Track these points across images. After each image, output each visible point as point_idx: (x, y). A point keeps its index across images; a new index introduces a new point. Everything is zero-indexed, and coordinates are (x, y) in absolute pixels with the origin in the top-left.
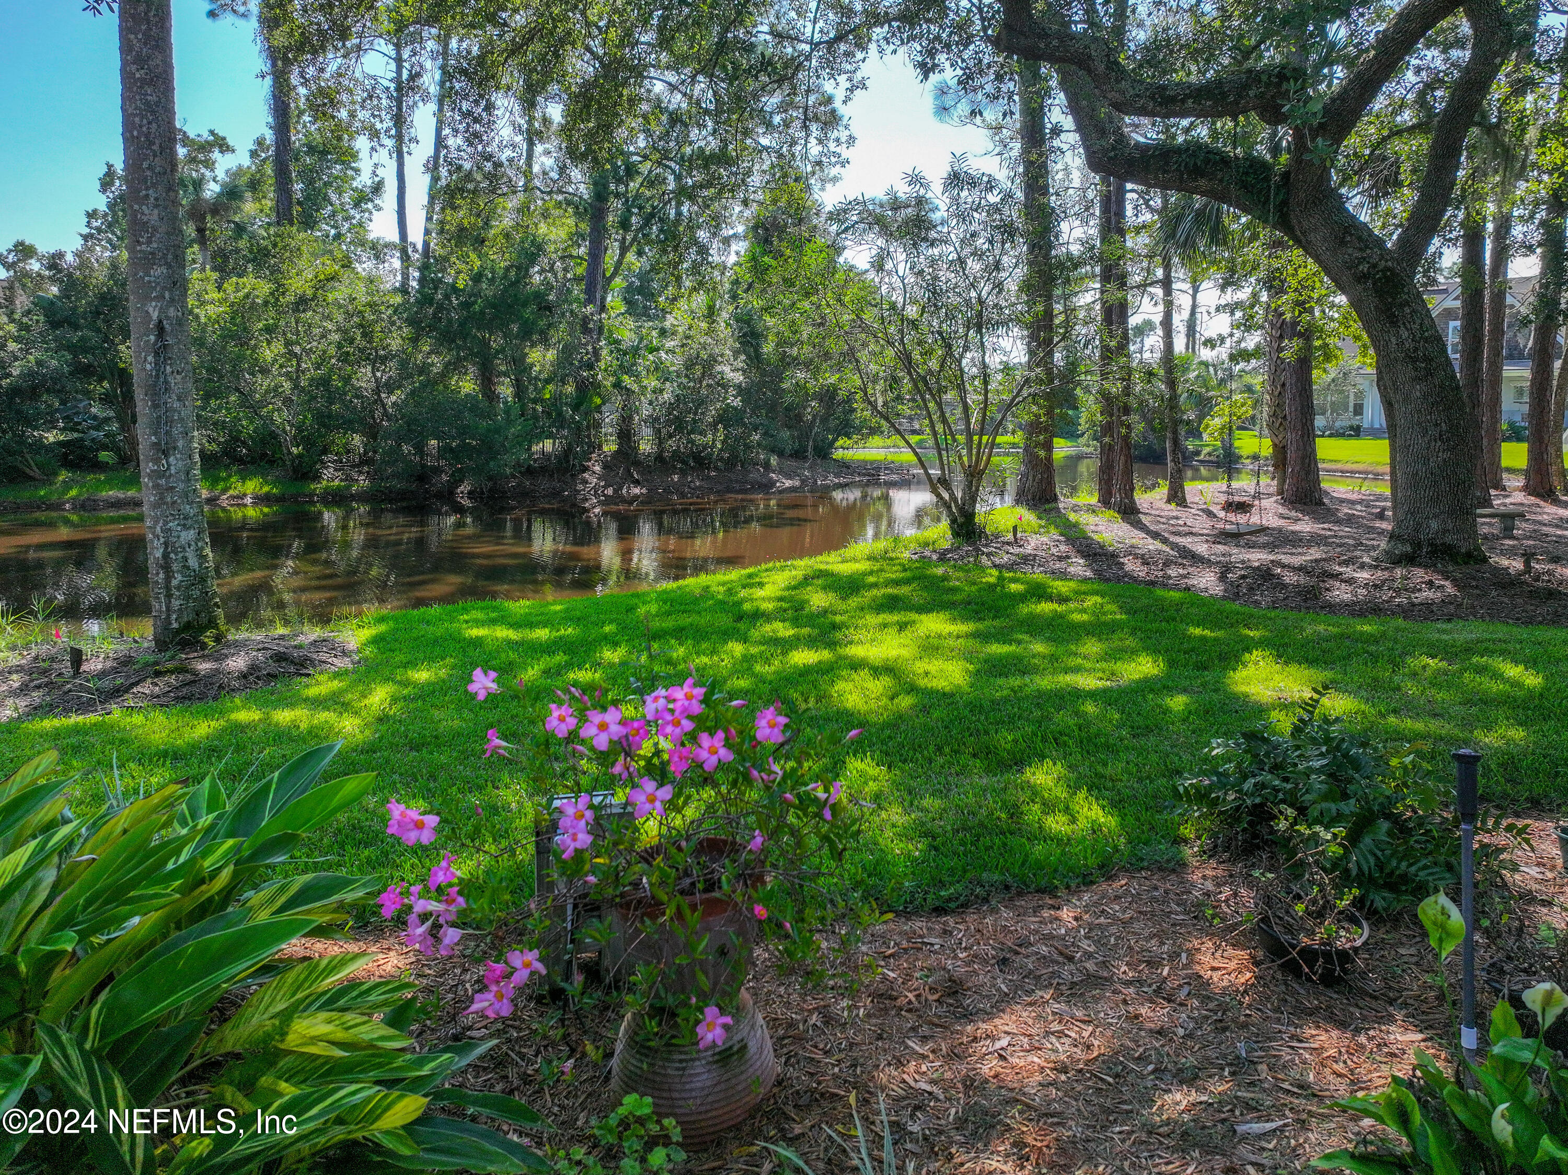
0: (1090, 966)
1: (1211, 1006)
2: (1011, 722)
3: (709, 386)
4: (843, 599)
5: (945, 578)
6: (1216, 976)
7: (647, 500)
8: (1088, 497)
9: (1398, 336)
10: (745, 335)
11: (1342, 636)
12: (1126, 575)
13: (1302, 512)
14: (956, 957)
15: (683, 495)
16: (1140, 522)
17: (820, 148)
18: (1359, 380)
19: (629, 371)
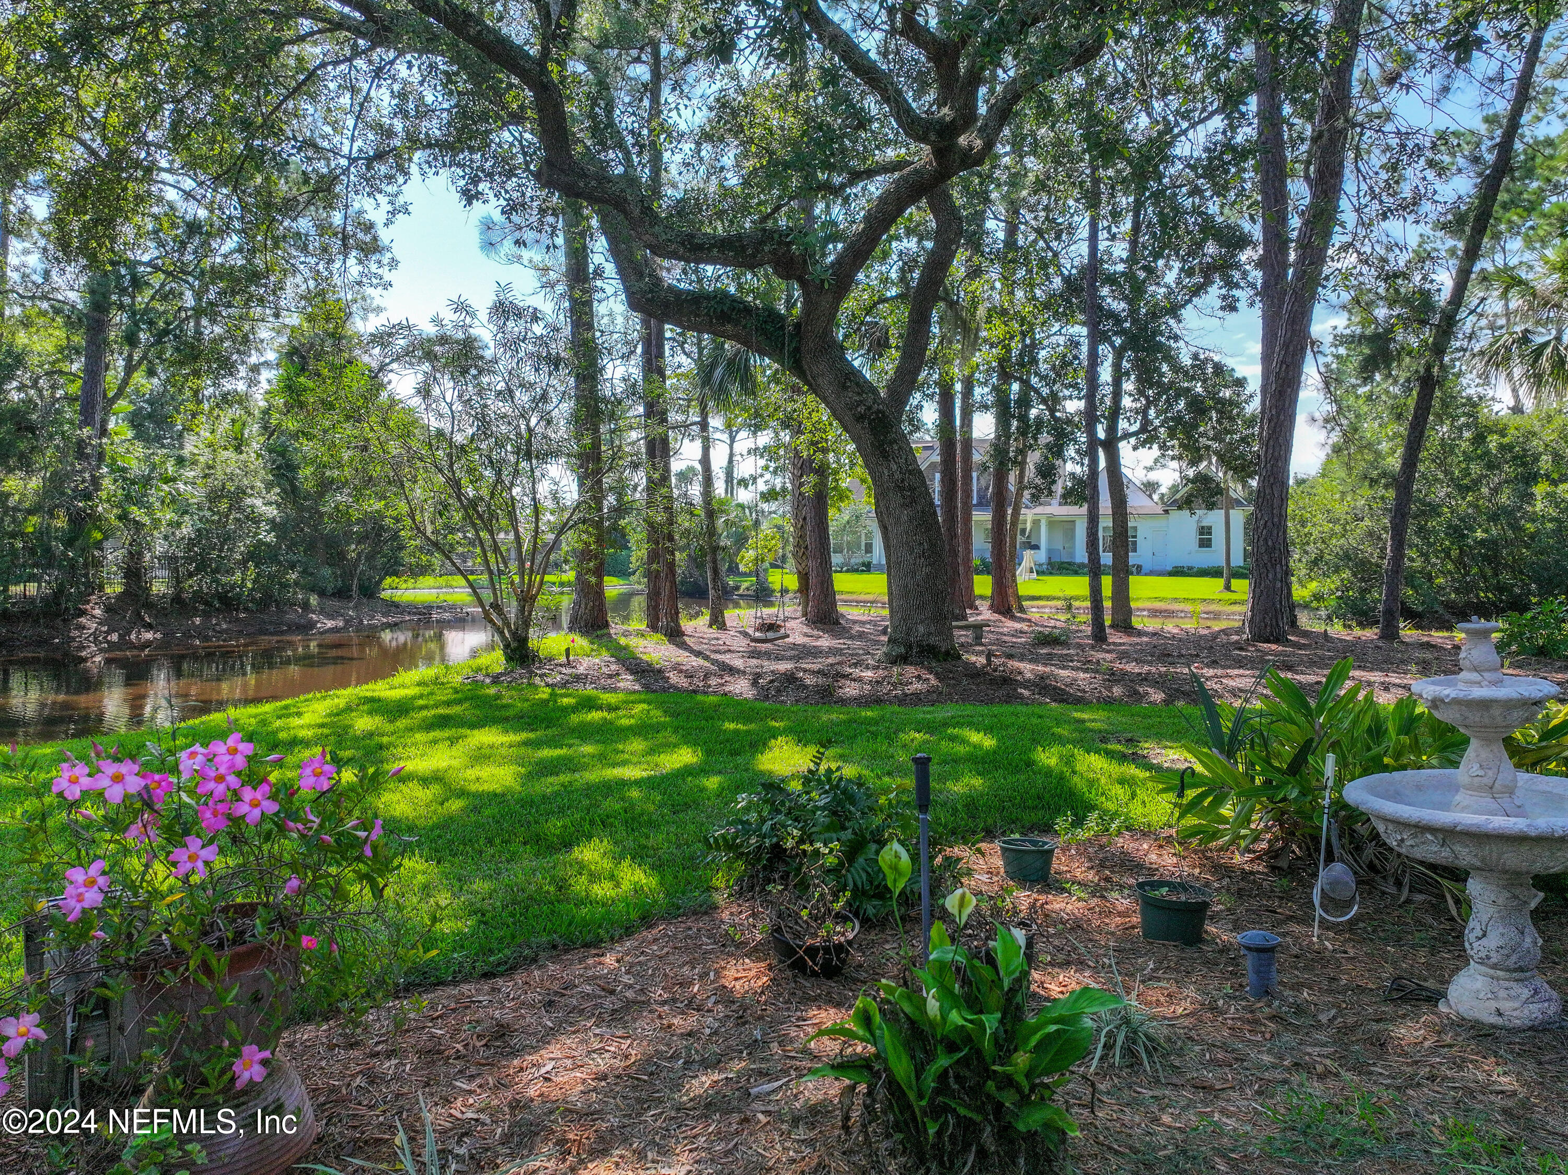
0: (630, 994)
1: (734, 1007)
2: (561, 811)
3: (238, 520)
4: (391, 722)
5: (498, 697)
6: (738, 985)
7: (162, 645)
8: (638, 624)
9: (890, 469)
10: (278, 468)
11: (850, 721)
12: (672, 686)
13: (823, 630)
14: (503, 1007)
15: (206, 639)
16: (685, 643)
17: (360, 268)
18: (868, 522)
19: (139, 503)
